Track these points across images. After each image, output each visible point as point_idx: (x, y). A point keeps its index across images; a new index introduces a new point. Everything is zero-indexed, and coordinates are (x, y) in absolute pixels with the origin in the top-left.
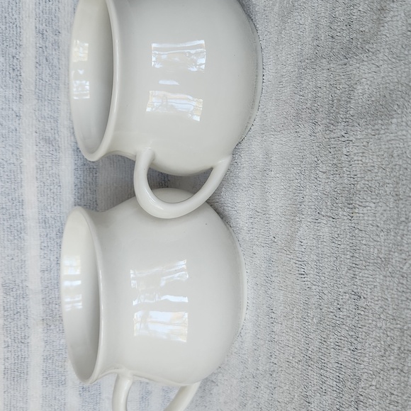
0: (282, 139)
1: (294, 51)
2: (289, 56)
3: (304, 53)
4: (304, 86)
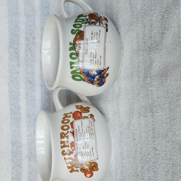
0: (126, 82)
1: (130, 47)
3: (133, 48)
4: (134, 61)
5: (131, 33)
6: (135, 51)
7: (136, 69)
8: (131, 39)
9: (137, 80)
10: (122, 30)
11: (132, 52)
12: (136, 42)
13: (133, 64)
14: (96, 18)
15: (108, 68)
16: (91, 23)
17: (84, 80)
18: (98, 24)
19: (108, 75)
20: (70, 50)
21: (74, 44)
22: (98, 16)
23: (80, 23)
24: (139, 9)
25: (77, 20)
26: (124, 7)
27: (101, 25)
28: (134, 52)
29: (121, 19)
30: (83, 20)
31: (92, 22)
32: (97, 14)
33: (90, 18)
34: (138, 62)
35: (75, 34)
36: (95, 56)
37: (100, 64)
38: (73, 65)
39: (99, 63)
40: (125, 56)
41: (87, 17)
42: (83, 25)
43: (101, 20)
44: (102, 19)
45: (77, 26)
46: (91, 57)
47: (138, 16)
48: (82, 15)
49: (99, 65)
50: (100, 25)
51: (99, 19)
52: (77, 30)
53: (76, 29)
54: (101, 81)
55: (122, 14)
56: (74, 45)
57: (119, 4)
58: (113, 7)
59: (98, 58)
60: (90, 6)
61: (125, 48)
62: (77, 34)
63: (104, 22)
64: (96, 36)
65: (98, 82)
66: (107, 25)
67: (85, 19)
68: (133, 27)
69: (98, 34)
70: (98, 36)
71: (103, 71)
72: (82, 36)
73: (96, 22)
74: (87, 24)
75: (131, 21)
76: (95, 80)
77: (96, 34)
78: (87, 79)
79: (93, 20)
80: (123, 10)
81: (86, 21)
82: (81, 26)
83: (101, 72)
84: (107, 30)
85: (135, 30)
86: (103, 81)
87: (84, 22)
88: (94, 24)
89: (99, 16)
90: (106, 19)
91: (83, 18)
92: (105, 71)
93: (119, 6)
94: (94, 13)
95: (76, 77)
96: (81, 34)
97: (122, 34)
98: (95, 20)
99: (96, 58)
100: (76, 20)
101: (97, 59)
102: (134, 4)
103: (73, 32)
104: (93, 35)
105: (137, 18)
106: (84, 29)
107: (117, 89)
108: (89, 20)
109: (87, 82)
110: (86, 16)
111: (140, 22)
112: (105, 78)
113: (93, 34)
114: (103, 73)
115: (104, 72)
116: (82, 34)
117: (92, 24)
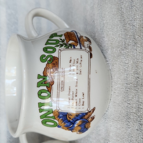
0: (117, 125)
1: (122, 77)
2: (119, 79)
3: (128, 80)
4: (130, 98)
5: (125, 59)
6: (132, 85)
7: (134, 111)
8: (125, 68)
9: (137, 128)
10: (109, 53)
11: (126, 85)
12: (132, 73)
13: (128, 102)
14: (75, 39)
15: (94, 110)
16: (68, 46)
17: (59, 127)
18: (78, 47)
19: (93, 118)
20: (38, 86)
21: (44, 77)
22: (77, 36)
23: (53, 46)
24: (138, 26)
25: (49, 42)
26: (111, 24)
27: (83, 48)
28: (130, 86)
29: (107, 39)
30: (57, 41)
31: (71, 45)
32: (77, 33)
33: (67, 39)
34: (138, 101)
35: (46, 62)
36: (75, 93)
37: (83, 105)
38: (42, 108)
39: (82, 103)
40: (115, 89)
41: (63, 38)
42: (57, 48)
43: (82, 41)
44: (83, 39)
45: (48, 50)
46: (69, 94)
47: (137, 37)
48: (55, 35)
49: (81, 107)
50: (81, 48)
51: (79, 39)
52: (48, 56)
53: (47, 54)
54: (83, 127)
55: (108, 32)
56: (44, 79)
57: (104, 19)
58: (95, 23)
59: (80, 96)
60: (65, 21)
61: (115, 78)
62: (49, 62)
63: (86, 43)
64: (76, 64)
65: (79, 128)
66: (90, 48)
67: (60, 41)
68: (128, 51)
69: (79, 62)
70: (78, 64)
71: (86, 114)
72: (57, 64)
73: (75, 44)
74: (63, 47)
75: (124, 43)
76: (76, 125)
77: (76, 62)
78: (64, 125)
79: (71, 42)
80: (110, 27)
81: (62, 43)
82: (54, 50)
83: (84, 116)
84: (91, 56)
85: (132, 56)
86: (86, 127)
87: (58, 44)
88: (73, 47)
89: (79, 36)
90: (88, 40)
91: (58, 38)
92: (89, 114)
93: (104, 22)
94: (72, 31)
95: (47, 123)
96: (54, 62)
97: (110, 58)
98: (74, 42)
99: (76, 96)
100: (47, 41)
101: (78, 98)
102: (127, 20)
103: (42, 58)
104: (72, 64)
105: (133, 39)
106: (59, 54)
107: (103, 130)
108: (65, 42)
109: (63, 128)
110: (61, 36)
111: (139, 45)
112: (89, 122)
113: (72, 61)
114: (86, 117)
115: (88, 116)
116: (56, 62)
117: (70, 47)
